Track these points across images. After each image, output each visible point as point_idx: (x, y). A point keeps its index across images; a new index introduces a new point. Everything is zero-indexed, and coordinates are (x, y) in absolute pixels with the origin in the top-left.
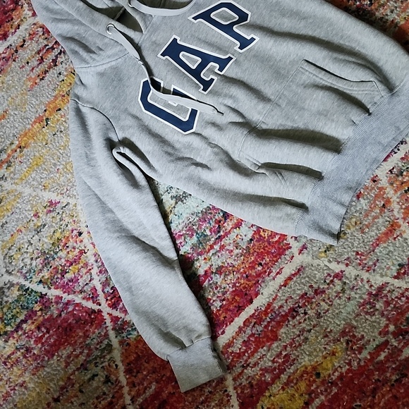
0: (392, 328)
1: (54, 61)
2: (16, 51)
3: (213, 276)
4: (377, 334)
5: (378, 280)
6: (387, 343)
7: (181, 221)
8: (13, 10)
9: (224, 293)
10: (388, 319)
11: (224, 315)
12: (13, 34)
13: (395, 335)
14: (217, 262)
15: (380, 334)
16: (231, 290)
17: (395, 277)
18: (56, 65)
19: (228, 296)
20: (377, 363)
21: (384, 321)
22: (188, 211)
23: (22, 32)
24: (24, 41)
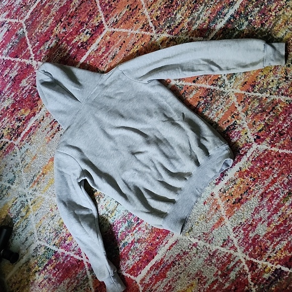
0: (220, 273)
1: (58, 128)
2: (40, 123)
3: (135, 244)
4: (212, 276)
5: (214, 248)
6: (217, 280)
7: (120, 214)
8: (38, 100)
9: (141, 253)
10: (218, 268)
11: (140, 264)
12: (38, 113)
13: (221, 276)
14: (137, 236)
15: (214, 276)
16: (144, 251)
17: (222, 246)
18: (59, 130)
19: (142, 254)
20: (213, 290)
21: (216, 269)
22: (123, 209)
23: (42, 112)
24: (44, 117)
